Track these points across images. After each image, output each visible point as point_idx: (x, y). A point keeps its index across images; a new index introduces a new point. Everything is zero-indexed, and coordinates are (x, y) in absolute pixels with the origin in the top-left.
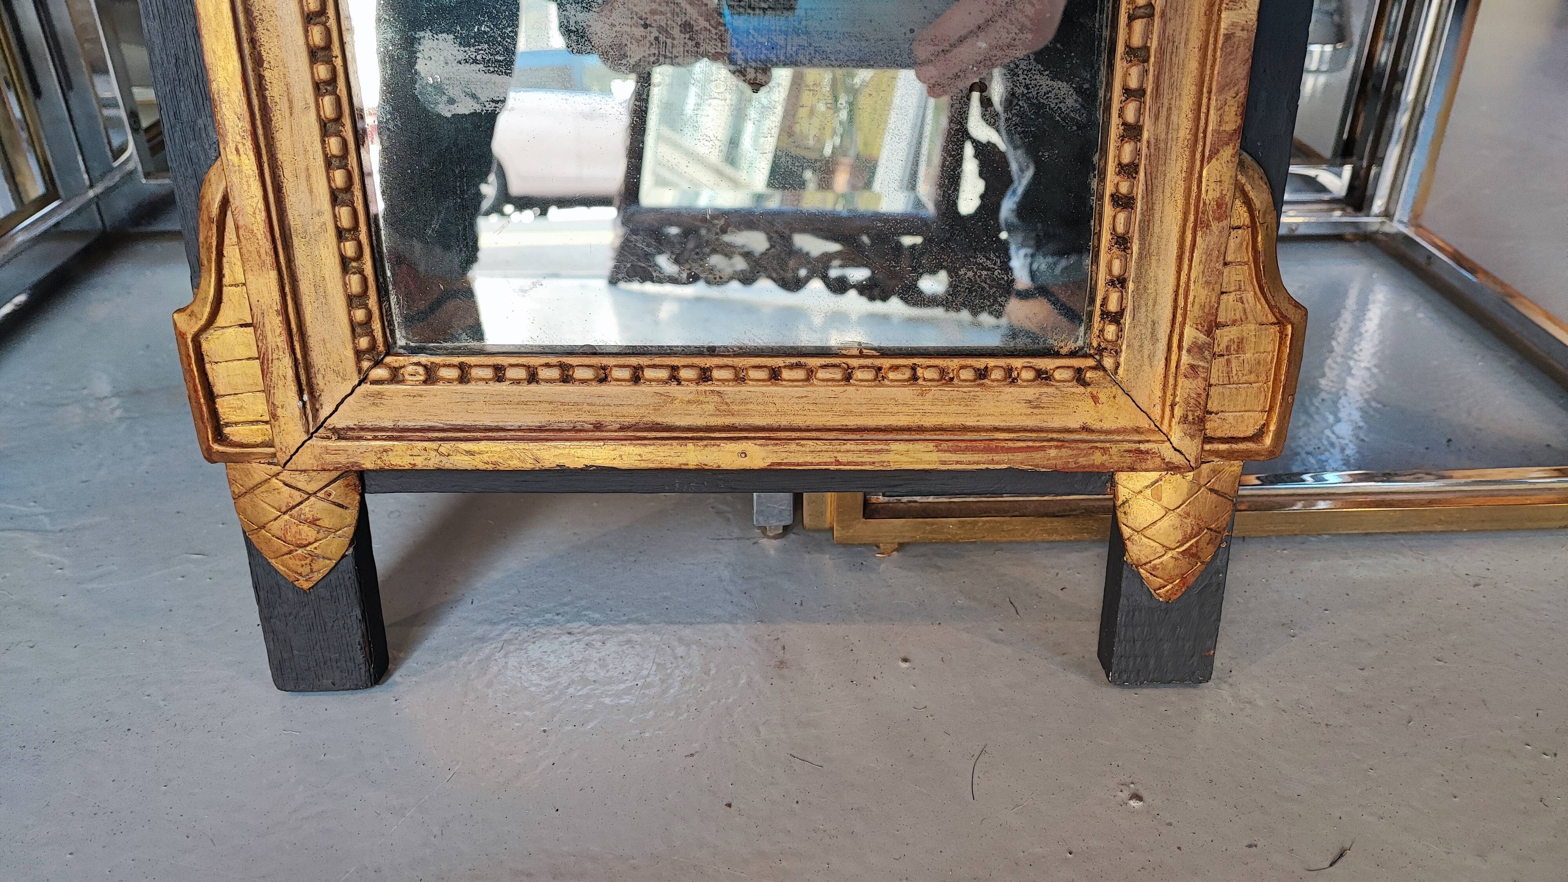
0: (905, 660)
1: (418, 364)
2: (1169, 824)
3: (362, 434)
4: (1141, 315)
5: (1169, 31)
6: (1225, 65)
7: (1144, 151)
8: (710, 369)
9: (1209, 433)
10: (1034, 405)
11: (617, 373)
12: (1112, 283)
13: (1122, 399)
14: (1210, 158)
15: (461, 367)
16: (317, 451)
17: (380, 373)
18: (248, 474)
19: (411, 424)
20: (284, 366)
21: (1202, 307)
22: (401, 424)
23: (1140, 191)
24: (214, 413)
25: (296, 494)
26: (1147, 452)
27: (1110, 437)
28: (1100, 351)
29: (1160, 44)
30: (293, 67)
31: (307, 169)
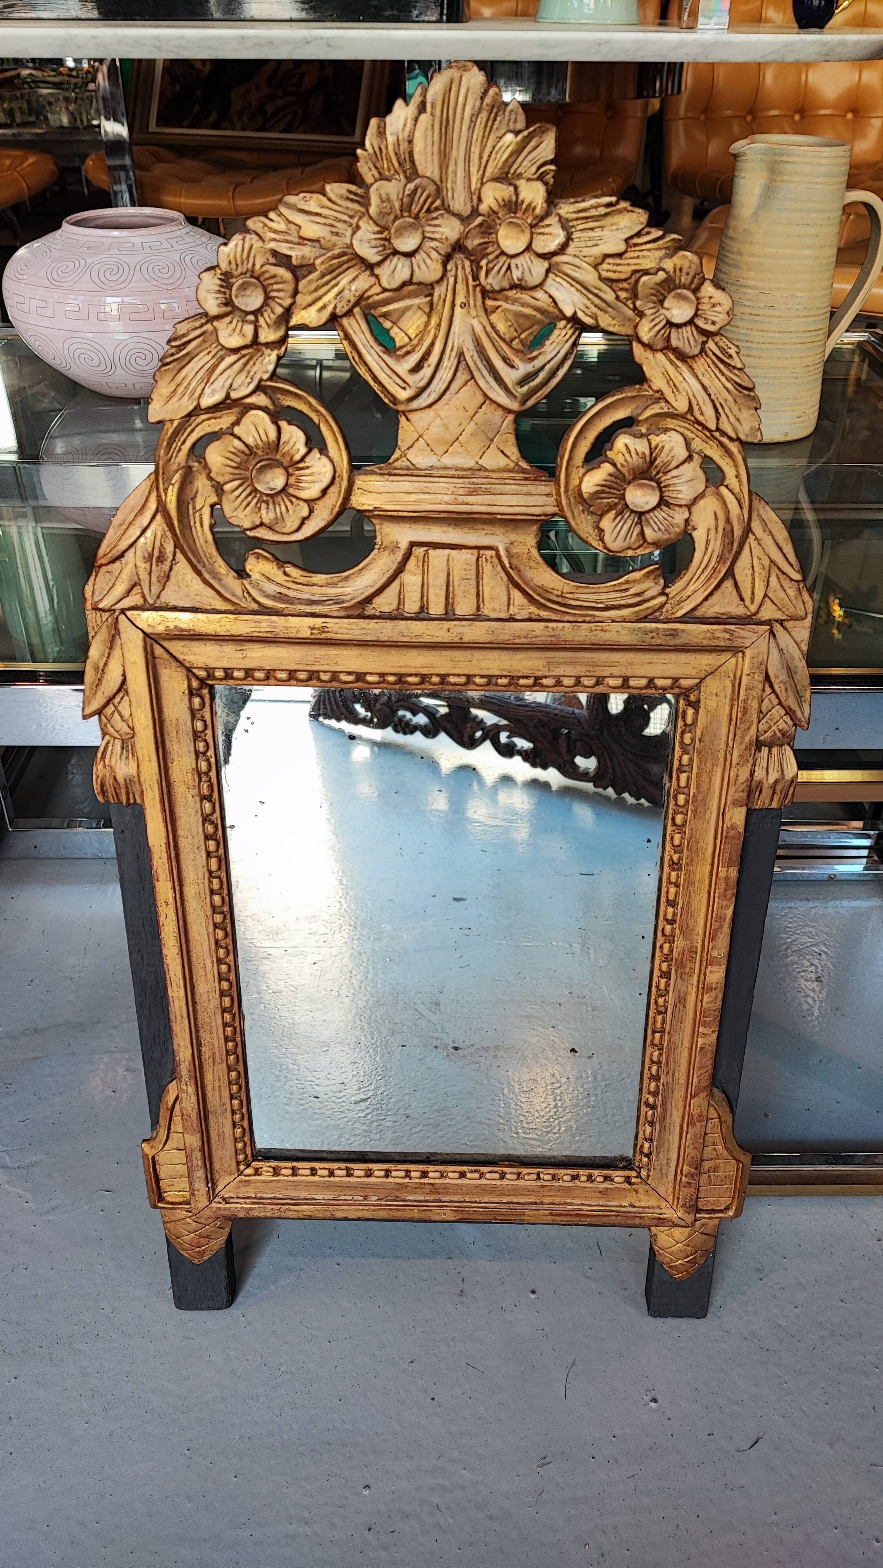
0: (533, 1292)
1: (270, 1166)
2: (669, 1419)
3: (238, 1200)
4: (661, 1155)
5: (673, 1040)
6: (701, 1059)
7: (661, 1087)
8: (428, 1172)
9: (700, 1207)
10: (604, 1193)
11: (377, 1173)
12: (646, 1139)
13: (651, 1192)
14: (694, 1097)
15: (293, 1168)
16: (214, 1210)
17: (249, 1171)
18: (174, 1215)
19: (265, 1196)
20: (200, 1174)
21: (693, 1158)
22: (259, 1195)
23: (659, 1103)
24: (159, 1188)
25: (199, 1225)
26: (664, 1219)
27: (644, 1210)
28: (640, 1169)
29: (668, 1045)
30: (216, 1045)
31: (219, 1087)
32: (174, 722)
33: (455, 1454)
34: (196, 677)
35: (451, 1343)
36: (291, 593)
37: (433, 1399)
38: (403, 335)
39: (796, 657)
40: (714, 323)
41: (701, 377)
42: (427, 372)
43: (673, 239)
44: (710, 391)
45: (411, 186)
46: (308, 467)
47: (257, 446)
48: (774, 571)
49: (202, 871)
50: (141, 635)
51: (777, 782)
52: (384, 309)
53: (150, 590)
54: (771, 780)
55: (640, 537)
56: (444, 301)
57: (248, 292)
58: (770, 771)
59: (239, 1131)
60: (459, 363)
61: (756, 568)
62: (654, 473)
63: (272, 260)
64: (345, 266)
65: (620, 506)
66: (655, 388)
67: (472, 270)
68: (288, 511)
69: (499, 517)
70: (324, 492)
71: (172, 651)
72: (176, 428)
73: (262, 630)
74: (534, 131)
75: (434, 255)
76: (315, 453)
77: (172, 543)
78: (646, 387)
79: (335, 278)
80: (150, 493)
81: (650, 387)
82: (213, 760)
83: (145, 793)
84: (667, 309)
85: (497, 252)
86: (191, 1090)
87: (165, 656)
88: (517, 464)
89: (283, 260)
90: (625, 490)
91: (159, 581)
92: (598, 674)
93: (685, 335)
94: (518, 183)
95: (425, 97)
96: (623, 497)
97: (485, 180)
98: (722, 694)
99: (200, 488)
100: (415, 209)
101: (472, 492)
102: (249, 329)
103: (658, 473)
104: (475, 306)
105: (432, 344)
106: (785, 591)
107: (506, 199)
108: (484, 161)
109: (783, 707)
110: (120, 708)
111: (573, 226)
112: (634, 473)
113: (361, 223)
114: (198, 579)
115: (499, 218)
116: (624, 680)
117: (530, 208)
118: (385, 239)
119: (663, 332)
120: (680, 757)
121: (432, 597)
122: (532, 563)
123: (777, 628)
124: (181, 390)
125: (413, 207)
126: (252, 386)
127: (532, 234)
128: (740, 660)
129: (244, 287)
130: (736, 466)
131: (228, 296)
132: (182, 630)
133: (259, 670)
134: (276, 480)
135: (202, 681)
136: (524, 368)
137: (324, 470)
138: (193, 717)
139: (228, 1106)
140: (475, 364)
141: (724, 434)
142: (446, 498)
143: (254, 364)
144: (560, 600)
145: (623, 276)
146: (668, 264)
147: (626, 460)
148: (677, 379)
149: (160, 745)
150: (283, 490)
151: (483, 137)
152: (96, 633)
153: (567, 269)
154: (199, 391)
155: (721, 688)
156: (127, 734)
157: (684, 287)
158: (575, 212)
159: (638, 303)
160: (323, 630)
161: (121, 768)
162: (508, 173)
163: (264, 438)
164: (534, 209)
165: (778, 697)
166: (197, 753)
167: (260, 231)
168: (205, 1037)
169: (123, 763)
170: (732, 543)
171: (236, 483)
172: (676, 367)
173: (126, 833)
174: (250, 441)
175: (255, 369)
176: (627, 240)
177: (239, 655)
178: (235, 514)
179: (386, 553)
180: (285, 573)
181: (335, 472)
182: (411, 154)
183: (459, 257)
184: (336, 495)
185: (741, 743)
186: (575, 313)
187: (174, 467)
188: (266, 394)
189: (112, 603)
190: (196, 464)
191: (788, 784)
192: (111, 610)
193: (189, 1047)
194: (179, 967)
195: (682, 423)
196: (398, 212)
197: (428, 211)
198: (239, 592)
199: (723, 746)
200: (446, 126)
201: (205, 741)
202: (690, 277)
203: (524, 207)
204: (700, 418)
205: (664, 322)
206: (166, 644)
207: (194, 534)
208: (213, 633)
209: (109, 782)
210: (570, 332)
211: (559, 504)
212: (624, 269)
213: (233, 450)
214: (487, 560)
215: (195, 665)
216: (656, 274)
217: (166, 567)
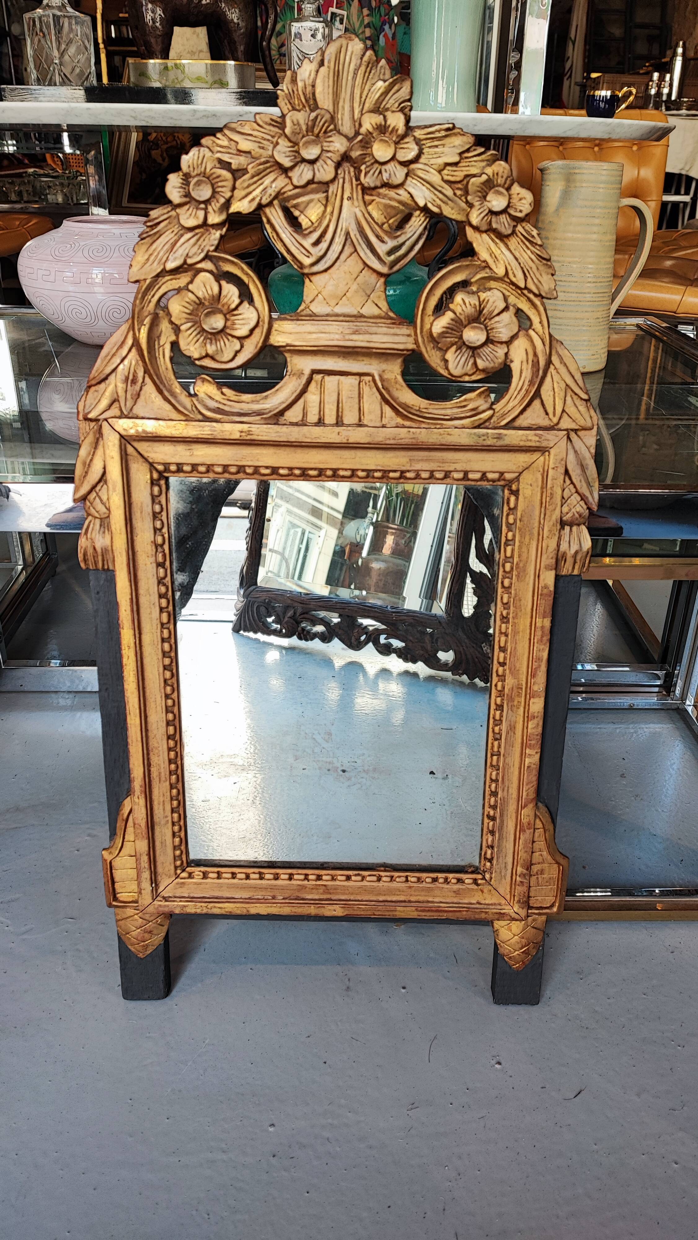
0: (404, 988)
1: (200, 871)
2: (511, 1076)
3: (175, 899)
4: (500, 860)
5: (507, 761)
6: (528, 776)
7: (499, 801)
8: (321, 876)
9: (531, 905)
10: (457, 893)
11: (283, 877)
12: (488, 847)
13: (493, 891)
14: (524, 808)
15: (218, 873)
16: (156, 906)
17: (184, 875)
18: (124, 913)
19: (196, 895)
20: (146, 875)
21: (524, 860)
22: (192, 895)
23: (498, 815)
24: (114, 889)
25: (145, 921)
26: (504, 914)
27: (488, 907)
28: (484, 872)
29: (503, 765)
30: (162, 766)
31: (163, 801)
32: (139, 505)
33: (343, 1101)
34: (157, 470)
35: (339, 1023)
36: (226, 408)
37: (325, 1063)
38: (308, 220)
39: (587, 457)
40: (521, 211)
41: (513, 251)
42: (324, 245)
43: (492, 154)
44: (520, 261)
45: (313, 115)
46: (240, 314)
47: (205, 298)
48: (569, 393)
49: (156, 624)
50: (118, 436)
51: (576, 553)
52: (295, 202)
53: (125, 405)
54: (573, 551)
55: (474, 366)
56: (336, 195)
57: (201, 187)
58: (572, 544)
59: (177, 840)
60: (346, 240)
61: (556, 390)
62: (483, 320)
63: (218, 166)
64: (268, 171)
65: (459, 343)
66: (482, 259)
67: (355, 174)
68: (225, 345)
69: (374, 350)
70: (252, 331)
71: (140, 450)
72: (148, 285)
73: (205, 433)
74: (397, 79)
75: (329, 162)
76: (246, 304)
77: (142, 370)
78: (476, 258)
79: (261, 179)
80: (128, 333)
81: (478, 258)
82: (166, 536)
83: (116, 559)
84: (489, 201)
85: (373, 161)
86: (142, 802)
87: (135, 453)
88: (387, 314)
89: (226, 165)
90: (462, 332)
91: (132, 398)
92: (446, 469)
93: (502, 220)
94: (386, 114)
95: (323, 56)
96: (461, 337)
97: (364, 112)
98: (534, 485)
99: (164, 329)
100: (316, 131)
101: (355, 332)
102: (201, 214)
103: (485, 320)
104: (357, 199)
105: (328, 226)
106: (577, 407)
107: (378, 124)
108: (363, 99)
109: (579, 494)
110: (100, 494)
111: (424, 144)
112: (469, 320)
113: (279, 141)
114: (160, 397)
115: (373, 137)
116: (465, 474)
117: (395, 130)
118: (296, 152)
119: (486, 218)
120: (507, 534)
121: (327, 411)
122: (398, 386)
123: (573, 435)
124: (152, 258)
125: (315, 129)
126: (202, 255)
127: (396, 148)
128: (547, 457)
129: (198, 183)
130: (540, 315)
131: (187, 190)
132: (148, 433)
133: (202, 465)
134: (217, 322)
135: (160, 473)
136: (391, 244)
137: (251, 316)
138: (153, 502)
139: (169, 818)
140: (358, 240)
141: (530, 291)
142: (337, 337)
143: (204, 240)
144: (418, 413)
145: (458, 179)
146: (489, 171)
147: (463, 310)
148: (497, 252)
149: (128, 522)
150: (222, 331)
151: (363, 83)
152: (85, 438)
153: (420, 173)
154: (165, 259)
155: (534, 480)
156: (105, 513)
157: (499, 186)
158: (425, 134)
159: (469, 198)
160: (249, 433)
161: (99, 540)
162: (379, 108)
163: (210, 292)
164: (397, 130)
165: (575, 487)
166: (155, 530)
167: (210, 146)
168: (154, 760)
169: (101, 537)
170: (538, 370)
171: (189, 325)
172: (496, 244)
173: (101, 594)
174: (200, 295)
175: (204, 244)
176: (461, 154)
177: (188, 453)
178: (188, 347)
179: (295, 378)
180: (222, 393)
181: (259, 317)
182: (314, 94)
183: (346, 165)
184: (260, 334)
185: (549, 521)
186: (426, 205)
187: (146, 314)
188: (212, 261)
189: (98, 413)
190: (161, 312)
191: (585, 554)
192: (96, 420)
193: (142, 766)
194: (137, 700)
195: (501, 285)
196: (305, 133)
197: (325, 132)
198: (189, 406)
199: (536, 524)
200: (337, 75)
201: (161, 520)
202: (503, 180)
203: (390, 129)
204: (514, 279)
205: (487, 211)
206: (136, 444)
207: (159, 362)
208: (170, 435)
209: (90, 551)
210: (423, 219)
211: (416, 342)
212: (459, 175)
213: (188, 300)
214: (366, 384)
215: (156, 461)
216: (480, 176)
217: (137, 387)
